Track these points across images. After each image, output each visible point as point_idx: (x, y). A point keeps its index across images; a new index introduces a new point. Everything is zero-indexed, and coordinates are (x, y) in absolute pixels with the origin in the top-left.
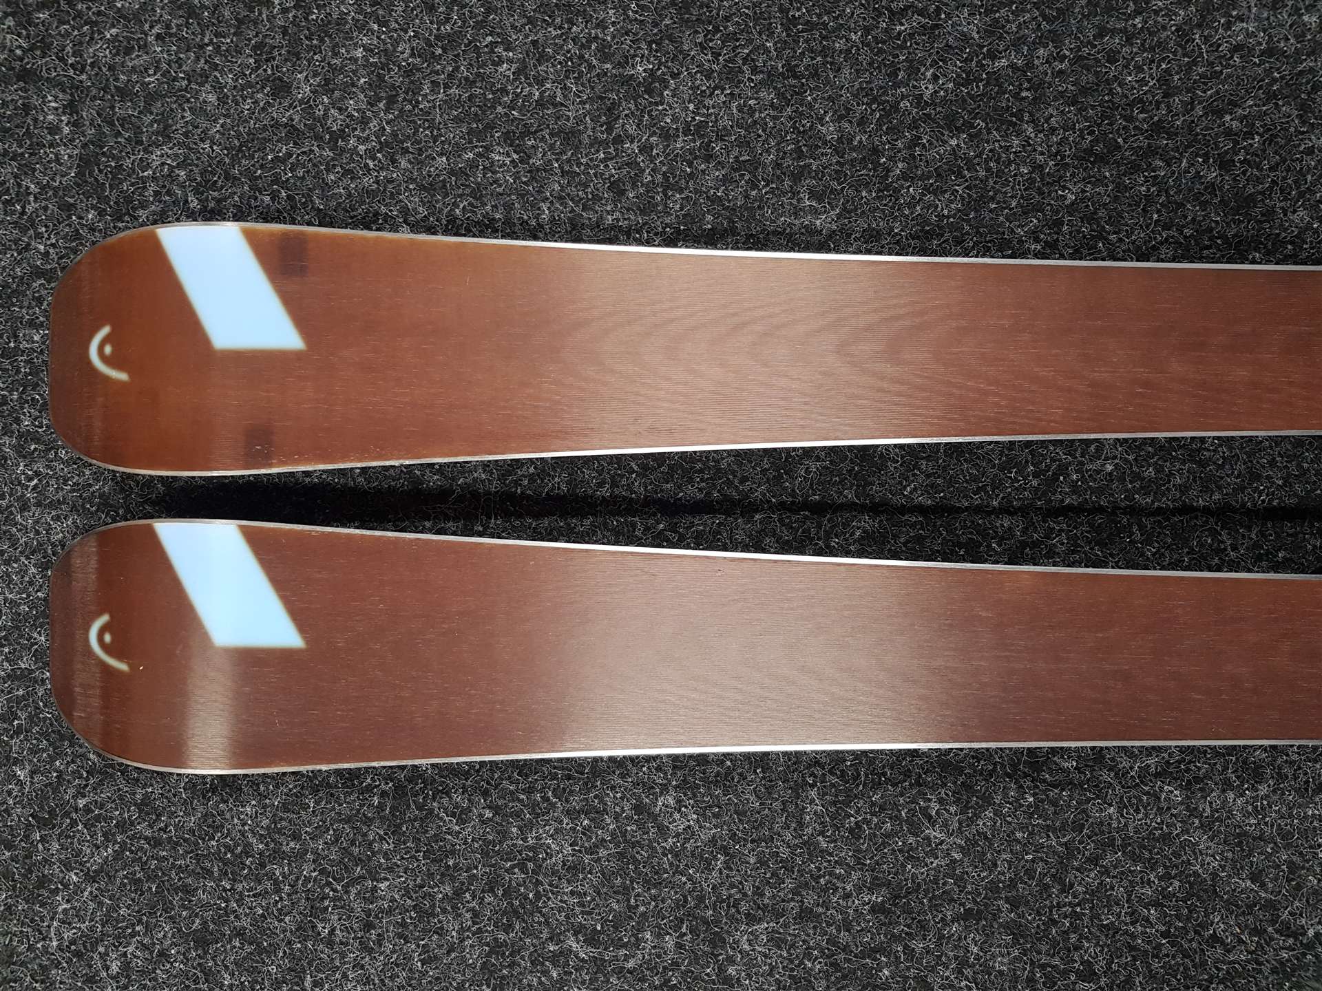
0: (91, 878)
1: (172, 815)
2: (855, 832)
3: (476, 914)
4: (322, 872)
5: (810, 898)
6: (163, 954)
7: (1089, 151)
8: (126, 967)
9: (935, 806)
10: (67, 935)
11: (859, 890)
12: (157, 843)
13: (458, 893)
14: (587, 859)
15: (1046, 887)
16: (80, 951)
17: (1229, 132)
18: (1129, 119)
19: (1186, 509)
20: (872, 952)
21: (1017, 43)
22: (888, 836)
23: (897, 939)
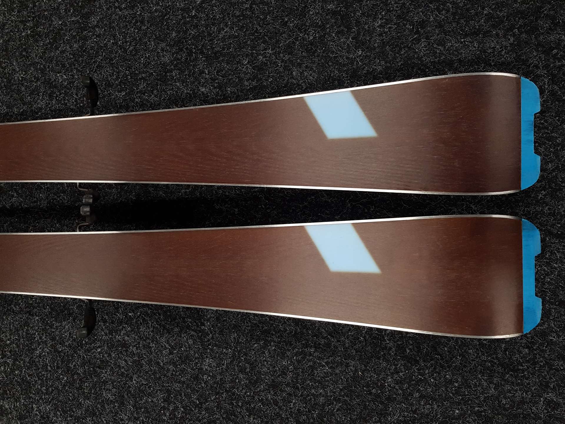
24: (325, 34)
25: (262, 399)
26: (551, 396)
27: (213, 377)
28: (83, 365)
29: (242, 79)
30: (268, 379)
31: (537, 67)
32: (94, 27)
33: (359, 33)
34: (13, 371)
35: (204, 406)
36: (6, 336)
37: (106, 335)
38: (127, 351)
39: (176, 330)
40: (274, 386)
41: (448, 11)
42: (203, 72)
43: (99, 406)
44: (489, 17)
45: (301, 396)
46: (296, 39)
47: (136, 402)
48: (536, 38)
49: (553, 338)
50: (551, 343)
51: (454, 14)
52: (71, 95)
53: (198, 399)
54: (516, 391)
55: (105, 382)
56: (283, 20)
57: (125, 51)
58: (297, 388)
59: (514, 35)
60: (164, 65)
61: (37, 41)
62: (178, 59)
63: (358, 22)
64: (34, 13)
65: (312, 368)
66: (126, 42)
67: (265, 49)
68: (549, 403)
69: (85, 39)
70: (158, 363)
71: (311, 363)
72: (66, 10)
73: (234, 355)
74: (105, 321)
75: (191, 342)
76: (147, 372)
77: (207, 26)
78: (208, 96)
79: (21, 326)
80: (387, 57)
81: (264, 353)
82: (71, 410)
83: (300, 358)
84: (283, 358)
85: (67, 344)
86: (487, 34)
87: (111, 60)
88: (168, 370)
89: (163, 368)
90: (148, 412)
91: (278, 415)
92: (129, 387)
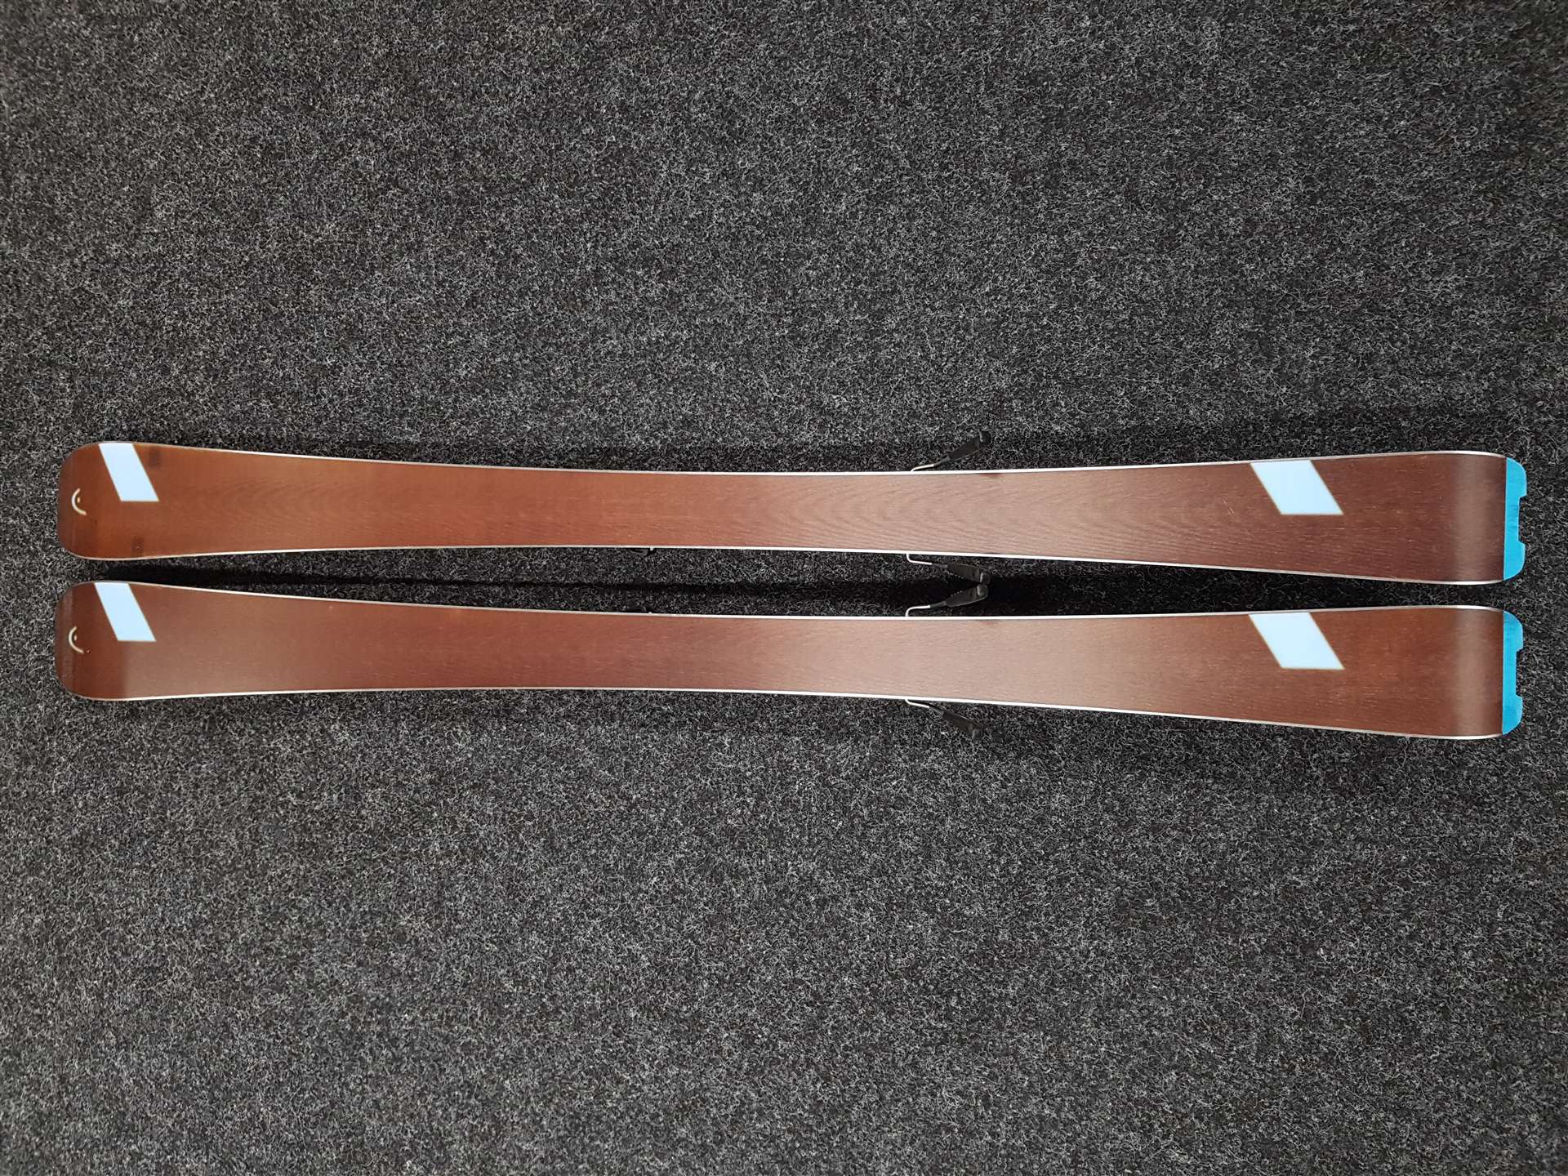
0: (71, 760)
1: (108, 729)
2: (423, 743)
3: (246, 782)
4: (177, 759)
5: (401, 776)
6: (103, 799)
7: (539, 405)
8: (86, 805)
9: (460, 731)
10: (60, 787)
11: (423, 773)
12: (101, 743)
13: (239, 771)
14: (298, 755)
15: (512, 772)
16: (65, 795)
17: (604, 396)
18: (557, 388)
19: (580, 584)
20: (429, 804)
21: (505, 350)
22: (438, 745)
23: (442, 797)
24: (1236, 362)
25: (1137, 848)
26: (1523, 834)
27: (1067, 818)
28: (868, 804)
29: (1115, 416)
30: (1146, 820)
31: (1517, 421)
32: (891, 332)
33: (1283, 364)
34: (755, 815)
35: (1052, 858)
36: (745, 765)
37: (905, 761)
38: (936, 784)
39: (1012, 754)
40: (1155, 829)
41: (1404, 343)
42: (1058, 404)
43: (892, 861)
44: (1459, 354)
45: (1194, 841)
46: (1196, 367)
47: (949, 854)
48: (1517, 384)
49: (1528, 762)
50: (1525, 769)
51: (1412, 347)
52: (856, 426)
53: (1044, 849)
54: (1481, 830)
55: (903, 827)
56: (1177, 339)
57: (940, 369)
58: (1189, 832)
59: (1489, 380)
60: (999, 392)
61: (798, 345)
62: (1021, 384)
63: (1282, 350)
64: (794, 305)
65: (1210, 804)
66: (942, 356)
67: (1150, 378)
68: (1520, 843)
69: (878, 348)
70: (984, 800)
71: (1208, 799)
72: (845, 304)
73: (1097, 788)
74: (903, 743)
75: (1033, 771)
76: (966, 813)
77: (1064, 341)
78: (1064, 438)
79: (770, 750)
80: (1321, 397)
81: (1140, 785)
82: (847, 867)
83: (1192, 792)
84: (1168, 792)
85: (843, 775)
86: (1453, 376)
87: (918, 379)
88: (1000, 810)
89: (991, 806)
90: (968, 868)
91: (1160, 868)
92: (940, 833)
